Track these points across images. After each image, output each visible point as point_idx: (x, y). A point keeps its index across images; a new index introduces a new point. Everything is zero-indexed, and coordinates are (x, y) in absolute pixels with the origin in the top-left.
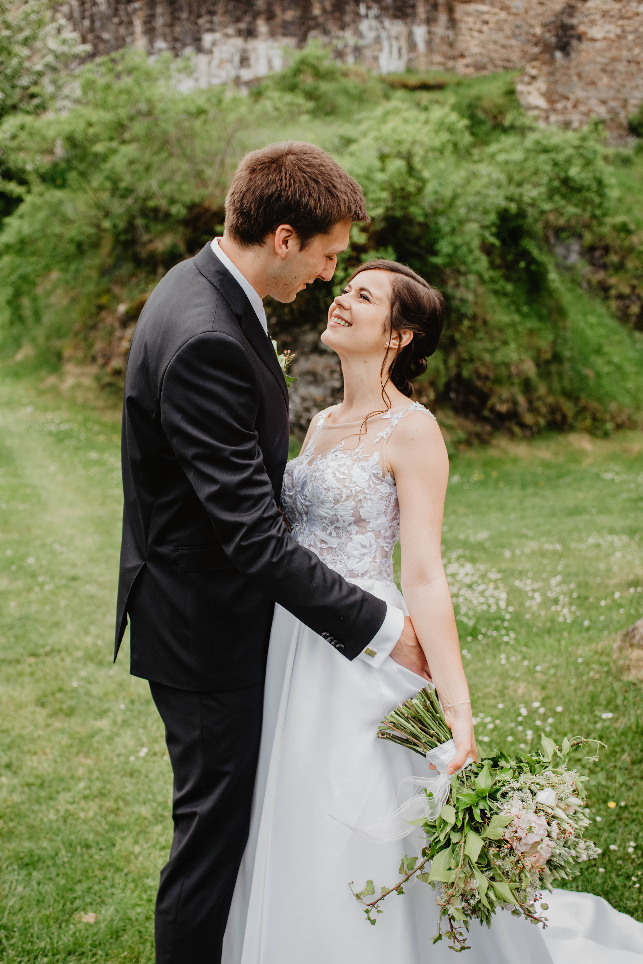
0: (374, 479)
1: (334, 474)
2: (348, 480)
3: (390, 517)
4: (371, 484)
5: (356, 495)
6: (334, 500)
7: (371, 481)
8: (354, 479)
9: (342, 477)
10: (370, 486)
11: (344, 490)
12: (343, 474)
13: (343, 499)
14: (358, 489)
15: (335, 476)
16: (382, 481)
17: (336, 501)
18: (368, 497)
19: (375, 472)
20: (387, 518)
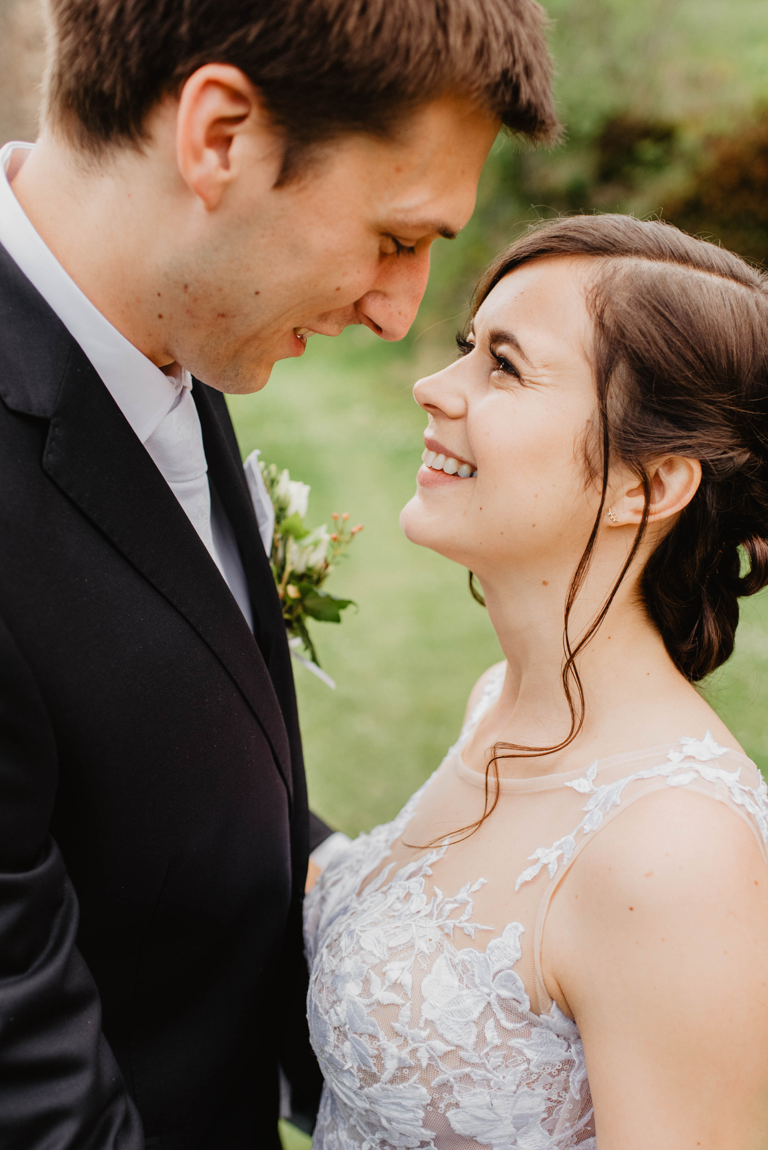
0: (501, 1015)
1: (367, 981)
2: (405, 1013)
3: (570, 1132)
4: (491, 1035)
5: (431, 1068)
6: (359, 1069)
7: (490, 1023)
8: (427, 1013)
9: (392, 997)
10: (481, 1039)
11: (392, 1047)
12: (396, 986)
13: (386, 1076)
14: (441, 1047)
15: (366, 992)
16: (532, 1024)
17: (371, 1078)
18: (478, 1074)
19: (505, 993)
20: (557, 1137)
